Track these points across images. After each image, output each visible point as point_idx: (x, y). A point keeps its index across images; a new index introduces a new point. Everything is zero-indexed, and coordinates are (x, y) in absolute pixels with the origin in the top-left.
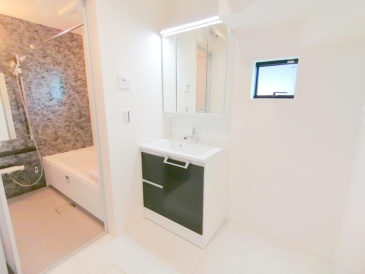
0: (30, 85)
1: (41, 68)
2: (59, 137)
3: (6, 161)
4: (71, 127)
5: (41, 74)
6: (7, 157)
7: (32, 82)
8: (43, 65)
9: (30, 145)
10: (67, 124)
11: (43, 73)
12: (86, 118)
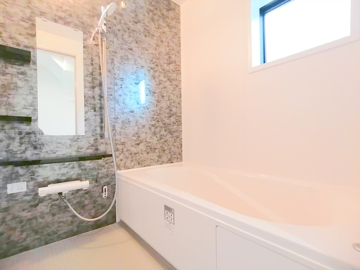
0: (114, 56)
1: (130, 36)
2: (141, 142)
3: (64, 171)
4: (159, 129)
5: (129, 45)
6: (67, 163)
7: (117, 52)
8: (132, 32)
9: (102, 149)
10: (153, 123)
11: (131, 43)
12: (177, 118)
